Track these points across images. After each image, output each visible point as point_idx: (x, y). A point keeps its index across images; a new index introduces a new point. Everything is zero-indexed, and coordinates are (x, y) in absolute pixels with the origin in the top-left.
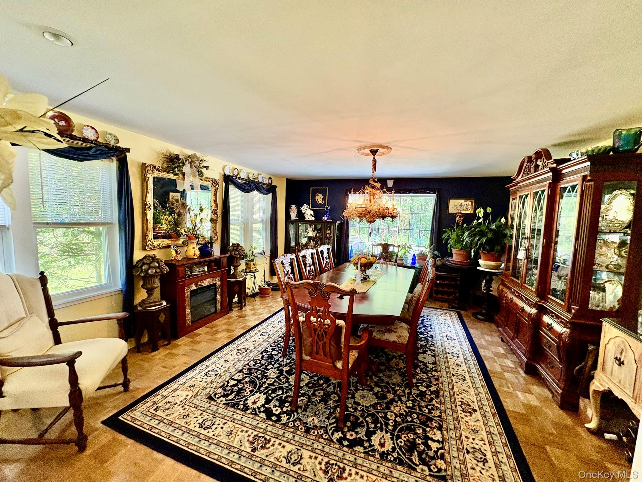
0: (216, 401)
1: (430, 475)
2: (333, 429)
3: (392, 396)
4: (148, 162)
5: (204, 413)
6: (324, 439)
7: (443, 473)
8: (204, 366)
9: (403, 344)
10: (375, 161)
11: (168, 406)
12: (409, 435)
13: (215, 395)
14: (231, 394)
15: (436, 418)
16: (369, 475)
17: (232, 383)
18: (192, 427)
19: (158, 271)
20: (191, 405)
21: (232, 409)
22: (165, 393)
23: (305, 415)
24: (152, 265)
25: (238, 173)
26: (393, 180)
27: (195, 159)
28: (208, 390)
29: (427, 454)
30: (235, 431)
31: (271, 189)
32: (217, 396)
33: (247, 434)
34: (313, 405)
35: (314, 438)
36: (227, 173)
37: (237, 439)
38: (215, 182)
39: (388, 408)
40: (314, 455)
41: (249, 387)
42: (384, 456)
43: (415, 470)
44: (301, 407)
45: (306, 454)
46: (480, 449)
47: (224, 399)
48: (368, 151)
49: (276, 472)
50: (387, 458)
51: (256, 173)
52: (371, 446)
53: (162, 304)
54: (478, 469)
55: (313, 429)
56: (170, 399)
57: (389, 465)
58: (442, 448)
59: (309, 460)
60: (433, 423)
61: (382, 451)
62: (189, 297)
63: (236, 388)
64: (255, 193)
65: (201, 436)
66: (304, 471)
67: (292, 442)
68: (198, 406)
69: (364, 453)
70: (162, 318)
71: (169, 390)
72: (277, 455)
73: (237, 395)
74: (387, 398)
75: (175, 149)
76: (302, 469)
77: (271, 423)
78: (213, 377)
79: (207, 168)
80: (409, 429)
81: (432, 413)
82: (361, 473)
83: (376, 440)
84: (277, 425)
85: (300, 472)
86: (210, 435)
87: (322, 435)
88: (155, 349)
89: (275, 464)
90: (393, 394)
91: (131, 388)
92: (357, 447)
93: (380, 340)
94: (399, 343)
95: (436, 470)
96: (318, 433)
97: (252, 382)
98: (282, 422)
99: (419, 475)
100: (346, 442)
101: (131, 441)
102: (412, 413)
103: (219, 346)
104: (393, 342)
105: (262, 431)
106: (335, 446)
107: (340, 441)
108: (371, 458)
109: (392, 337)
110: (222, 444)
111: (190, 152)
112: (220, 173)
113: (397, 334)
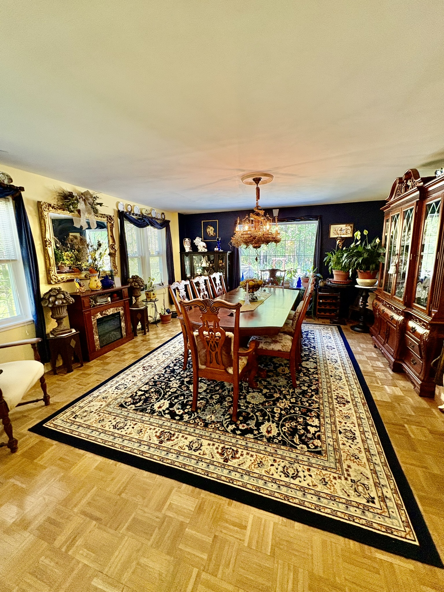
0: (126, 408)
1: (308, 451)
2: (228, 423)
3: (279, 395)
4: (43, 200)
5: (117, 418)
6: (221, 430)
7: (319, 449)
8: (115, 382)
9: (287, 352)
10: (258, 190)
11: (85, 414)
12: (292, 423)
13: (126, 403)
14: (139, 402)
15: (315, 410)
16: (257, 454)
17: (140, 393)
18: (107, 428)
19: (65, 301)
20: (105, 412)
21: (141, 413)
22: (81, 405)
23: (204, 414)
24: (58, 297)
25: (132, 209)
26: (278, 210)
27: (89, 196)
28: (119, 400)
29: (306, 436)
30: (144, 429)
31: (165, 224)
32: (127, 404)
33: (155, 431)
34: (210, 406)
35: (212, 430)
36: (121, 209)
37: (146, 435)
38: (110, 218)
39: (275, 404)
40: (211, 443)
41: (154, 396)
42: (270, 440)
43: (296, 448)
44: (200, 408)
45: (205, 442)
46: (351, 430)
47: (134, 406)
48: (251, 180)
49: (180, 457)
50: (273, 441)
51: (149, 208)
52: (259, 433)
53: (71, 332)
54: (348, 444)
55: (211, 424)
56: (86, 408)
57: (275, 446)
58: (319, 431)
59: (208, 447)
60: (312, 413)
61: (269, 436)
62: (96, 325)
63: (143, 397)
64: (149, 228)
65: (116, 435)
66: (204, 454)
67: (193, 434)
68: (111, 412)
69: (254, 438)
70: (73, 343)
71: (85, 402)
72: (181, 444)
73: (144, 402)
74: (274, 397)
75: (68, 187)
76: (202, 453)
77: (175, 421)
78: (123, 390)
79: (101, 204)
80: (292, 419)
81: (312, 406)
82: (251, 453)
83: (263, 429)
84: (180, 423)
85: (200, 456)
86: (124, 433)
87: (218, 428)
88: (70, 370)
89: (179, 451)
90: (279, 394)
91: (51, 402)
92: (247, 435)
93: (267, 350)
94: (284, 352)
95: (314, 447)
96: (215, 426)
97: (158, 392)
98: (185, 420)
99: (299, 452)
100: (239, 431)
101: (55, 442)
102: (294, 407)
103: (127, 365)
104: (279, 351)
105: (167, 428)
106: (229, 435)
107: (233, 431)
108: (259, 442)
109: (277, 347)
110: (133, 440)
111: (83, 190)
112: (114, 210)
113: (281, 344)
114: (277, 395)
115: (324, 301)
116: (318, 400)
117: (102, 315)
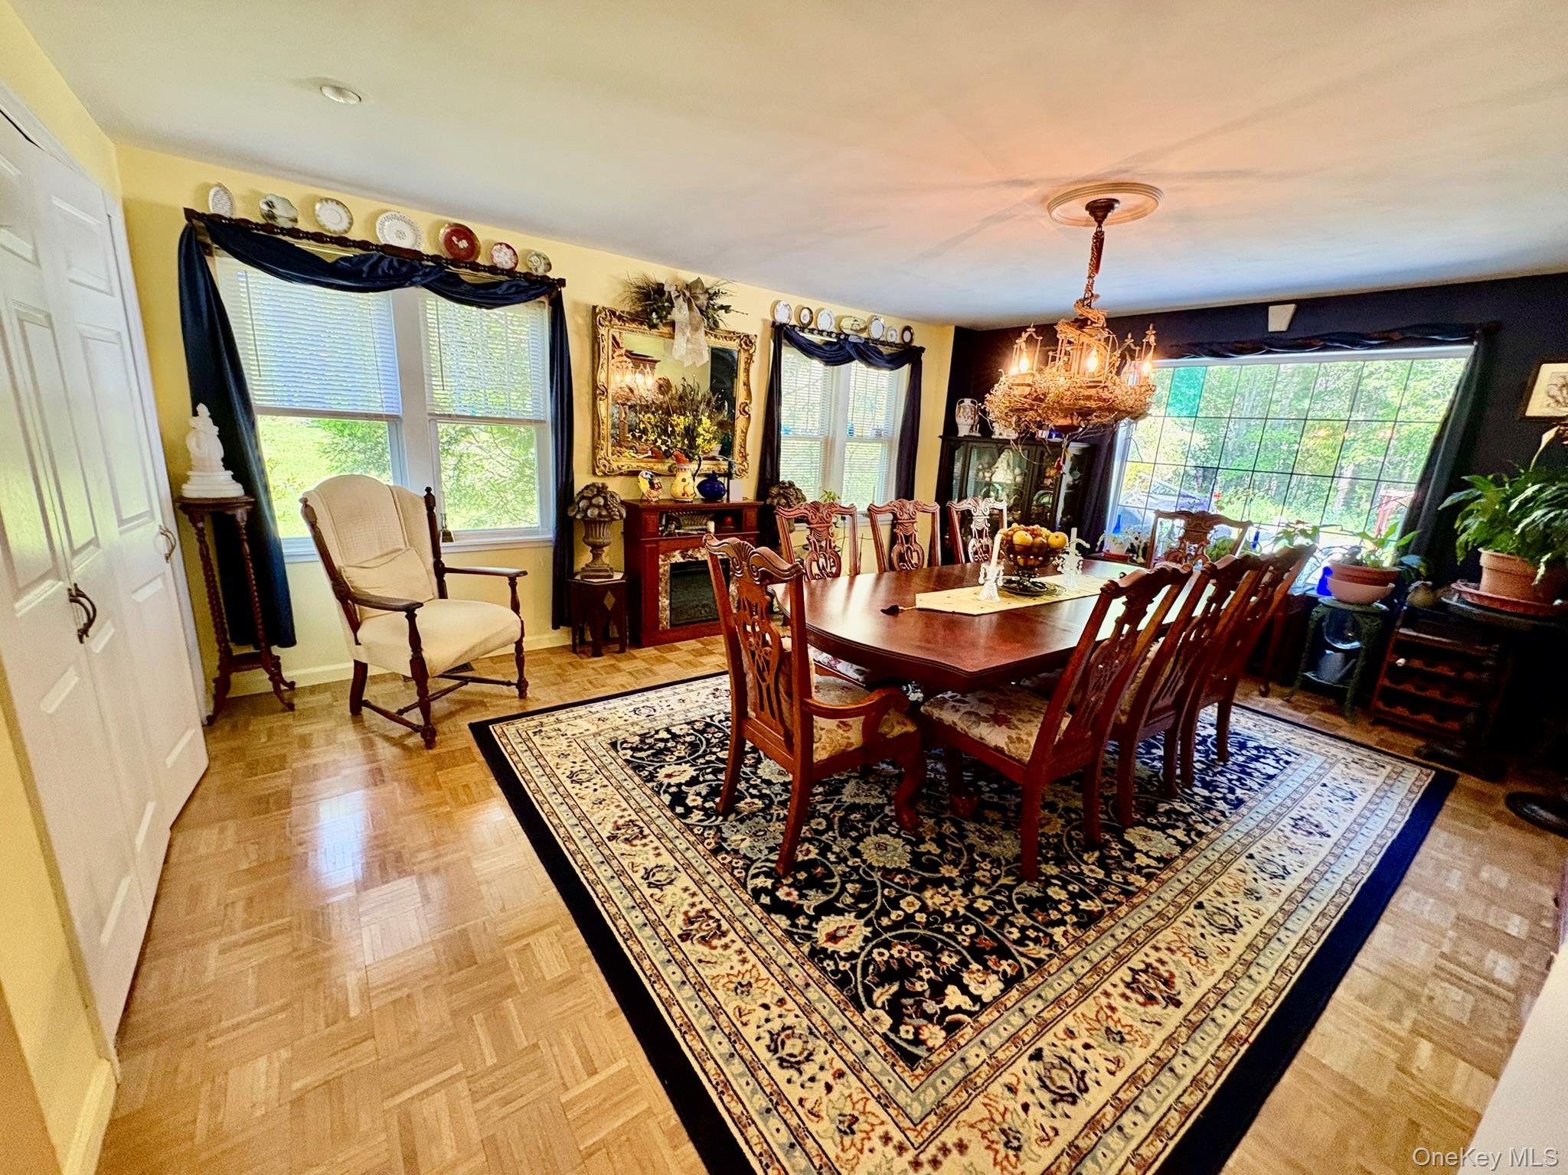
0: (617, 751)
2: (764, 869)
3: (955, 873)
4: (601, 303)
5: (590, 762)
6: (734, 876)
7: (920, 1051)
8: (644, 698)
9: (1019, 761)
10: (1099, 241)
11: (554, 734)
12: (913, 954)
13: (622, 744)
14: (645, 750)
15: (1023, 960)
16: (759, 965)
17: (664, 735)
18: (558, 772)
19: (604, 513)
20: (582, 744)
21: (631, 772)
22: (561, 717)
24: (594, 501)
25: (812, 318)
26: (1292, 307)
27: (698, 291)
28: (619, 732)
29: (918, 1004)
30: (608, 802)
31: (907, 355)
32: (625, 745)
33: (621, 814)
34: (764, 818)
35: (717, 865)
36: (782, 318)
37: (602, 813)
38: (747, 341)
40: (694, 888)
41: (682, 751)
42: (817, 955)
43: (861, 1009)
44: (738, 813)
45: (683, 880)
46: (1084, 1073)
47: (631, 753)
49: (616, 879)
50: (821, 961)
52: (809, 927)
55: (728, 853)
56: (562, 726)
57: (816, 974)
58: (970, 1014)
59: (680, 893)
60: (1002, 962)
61: (825, 945)
62: (668, 575)
63: (661, 745)
64: (857, 366)
65: (561, 789)
66: (658, 901)
67: (678, 855)
68: (589, 748)
70: (609, 601)
71: (571, 715)
72: (637, 860)
73: (653, 755)
74: (939, 872)
76: (656, 897)
77: (669, 814)
78: (643, 717)
79: (727, 309)
81: (1027, 945)
82: (749, 955)
83: (828, 924)
84: (676, 822)
85: (650, 900)
86: (573, 792)
87: (734, 868)
89: (624, 871)
90: (960, 871)
91: (529, 695)
92: (778, 916)
93: (965, 736)
95: (911, 1037)
97: (694, 747)
98: (688, 821)
99: (860, 1022)
100: (768, 899)
101: (482, 758)
103: (694, 675)
105: (646, 818)
106: (742, 896)
107: (757, 893)
108: (790, 946)
110: (577, 811)
111: (690, 277)
112: (764, 321)
114: (947, 871)
115: (1417, 664)
116: (1065, 944)
117: (684, 558)
